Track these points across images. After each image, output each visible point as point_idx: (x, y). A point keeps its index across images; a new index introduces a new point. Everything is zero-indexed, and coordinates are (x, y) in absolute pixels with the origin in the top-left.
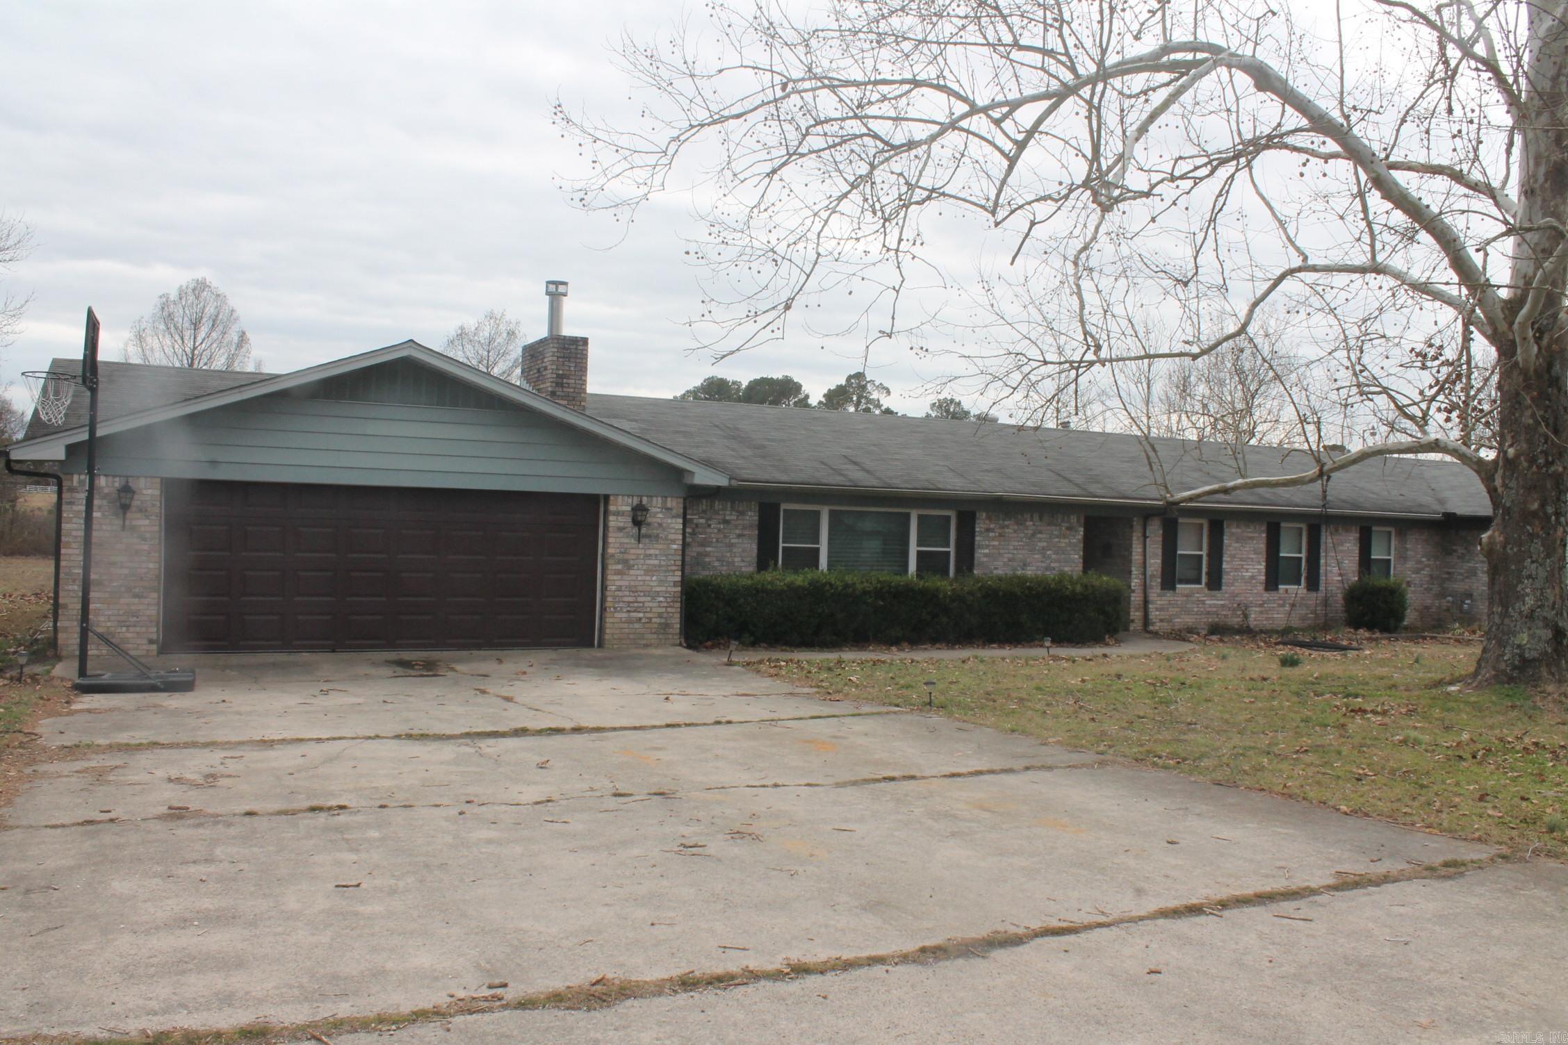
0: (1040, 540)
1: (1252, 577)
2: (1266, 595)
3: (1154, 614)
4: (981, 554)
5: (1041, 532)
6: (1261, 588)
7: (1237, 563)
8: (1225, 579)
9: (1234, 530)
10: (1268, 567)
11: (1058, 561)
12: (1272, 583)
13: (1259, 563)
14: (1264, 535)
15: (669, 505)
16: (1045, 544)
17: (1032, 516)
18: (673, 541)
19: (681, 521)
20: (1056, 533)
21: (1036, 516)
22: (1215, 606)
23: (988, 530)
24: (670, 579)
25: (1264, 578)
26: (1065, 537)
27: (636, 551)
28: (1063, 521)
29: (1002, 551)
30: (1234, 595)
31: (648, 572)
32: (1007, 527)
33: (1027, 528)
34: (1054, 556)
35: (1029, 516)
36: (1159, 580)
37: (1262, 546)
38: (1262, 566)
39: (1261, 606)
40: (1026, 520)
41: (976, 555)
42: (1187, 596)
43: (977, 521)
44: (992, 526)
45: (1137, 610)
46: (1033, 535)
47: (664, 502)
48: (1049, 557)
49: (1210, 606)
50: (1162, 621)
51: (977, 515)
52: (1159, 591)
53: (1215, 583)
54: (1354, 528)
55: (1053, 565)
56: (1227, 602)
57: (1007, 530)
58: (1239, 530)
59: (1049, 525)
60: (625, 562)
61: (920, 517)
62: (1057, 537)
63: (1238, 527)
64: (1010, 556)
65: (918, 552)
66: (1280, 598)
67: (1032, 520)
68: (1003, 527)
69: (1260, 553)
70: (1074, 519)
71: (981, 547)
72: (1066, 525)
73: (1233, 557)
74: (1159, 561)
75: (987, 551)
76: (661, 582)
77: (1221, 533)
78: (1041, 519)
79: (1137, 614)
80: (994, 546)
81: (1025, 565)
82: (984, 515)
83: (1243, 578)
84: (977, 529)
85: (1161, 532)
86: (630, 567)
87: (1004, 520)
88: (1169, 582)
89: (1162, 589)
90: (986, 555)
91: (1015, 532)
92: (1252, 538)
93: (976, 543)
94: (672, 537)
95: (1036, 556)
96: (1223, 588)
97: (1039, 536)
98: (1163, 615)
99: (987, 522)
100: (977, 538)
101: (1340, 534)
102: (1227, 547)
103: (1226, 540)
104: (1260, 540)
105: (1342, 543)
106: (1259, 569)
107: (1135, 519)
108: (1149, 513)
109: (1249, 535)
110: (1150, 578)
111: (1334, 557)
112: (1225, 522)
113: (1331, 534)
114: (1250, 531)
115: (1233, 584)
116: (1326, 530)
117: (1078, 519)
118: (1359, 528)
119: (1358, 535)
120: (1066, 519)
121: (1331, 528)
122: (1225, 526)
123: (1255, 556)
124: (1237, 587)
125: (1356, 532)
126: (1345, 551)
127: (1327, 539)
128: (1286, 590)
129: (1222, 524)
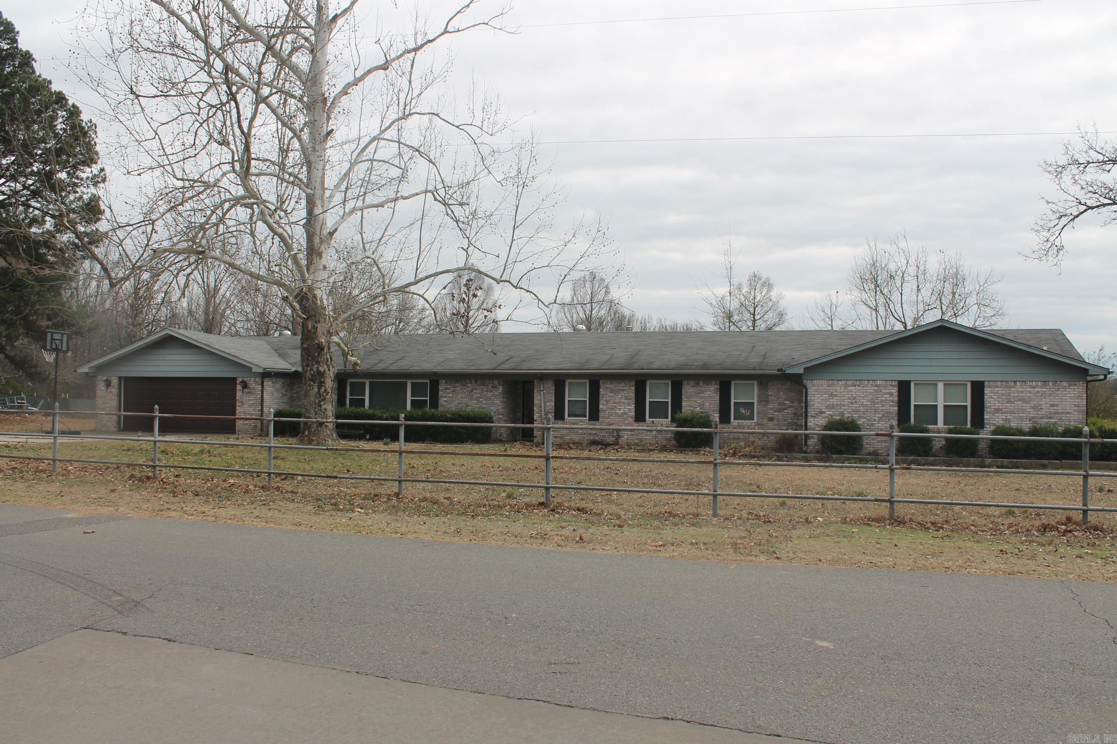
0: (476, 393)
1: (624, 414)
2: (636, 425)
4: (442, 401)
5: (476, 389)
6: (631, 420)
7: (610, 405)
8: (601, 414)
9: (608, 386)
10: (636, 408)
11: (486, 404)
12: (640, 417)
13: (629, 405)
14: (634, 388)
15: (257, 380)
16: (479, 395)
18: (258, 394)
19: (260, 386)
20: (485, 389)
21: (473, 381)
22: (595, 430)
23: (446, 389)
24: (257, 409)
25: (634, 414)
26: (491, 391)
27: (246, 398)
28: (489, 383)
29: (454, 399)
30: (609, 424)
31: (249, 406)
32: (457, 387)
33: (468, 387)
34: (484, 402)
35: (469, 381)
36: (553, 415)
37: (632, 395)
38: (633, 407)
39: (631, 431)
40: (467, 384)
41: (440, 401)
42: (573, 424)
43: (440, 385)
44: (448, 387)
45: (538, 431)
46: (472, 391)
47: (255, 379)
48: (481, 402)
49: (591, 430)
50: (556, 437)
51: (440, 381)
52: (553, 421)
53: (594, 415)
54: (714, 382)
55: (483, 406)
57: (457, 389)
58: (612, 386)
59: (481, 385)
60: (242, 402)
61: (413, 384)
62: (486, 391)
63: (611, 384)
64: (459, 401)
65: (411, 400)
66: (647, 427)
67: (471, 383)
68: (455, 387)
69: (631, 399)
70: (496, 382)
71: (442, 397)
72: (492, 385)
73: (608, 402)
74: (553, 404)
75: (446, 399)
76: (254, 410)
77: (598, 388)
78: (476, 383)
79: (538, 434)
80: (449, 396)
81: (467, 406)
82: (444, 382)
83: (616, 414)
84: (440, 389)
85: (554, 388)
86: (244, 404)
87: (455, 384)
88: (559, 415)
89: (555, 420)
90: (445, 401)
91: (461, 389)
92: (623, 390)
93: (440, 395)
94: (258, 392)
95: (474, 402)
96: (600, 419)
97: (475, 391)
98: (556, 434)
99: (446, 385)
100: (440, 393)
101: (701, 386)
102: (603, 395)
103: (602, 391)
104: (630, 391)
105: (702, 392)
106: (630, 408)
107: (536, 381)
108: (543, 377)
109: (621, 388)
110: (547, 413)
111: (695, 401)
112: (601, 381)
113: (693, 386)
114: (621, 386)
115: (609, 418)
116: (688, 384)
117: (499, 382)
118: (718, 382)
119: (718, 387)
120: (491, 382)
121: (692, 383)
122: (601, 383)
123: (626, 401)
124: (612, 419)
125: (716, 384)
126: (706, 397)
127: (688, 390)
128: (653, 422)
129: (598, 382)
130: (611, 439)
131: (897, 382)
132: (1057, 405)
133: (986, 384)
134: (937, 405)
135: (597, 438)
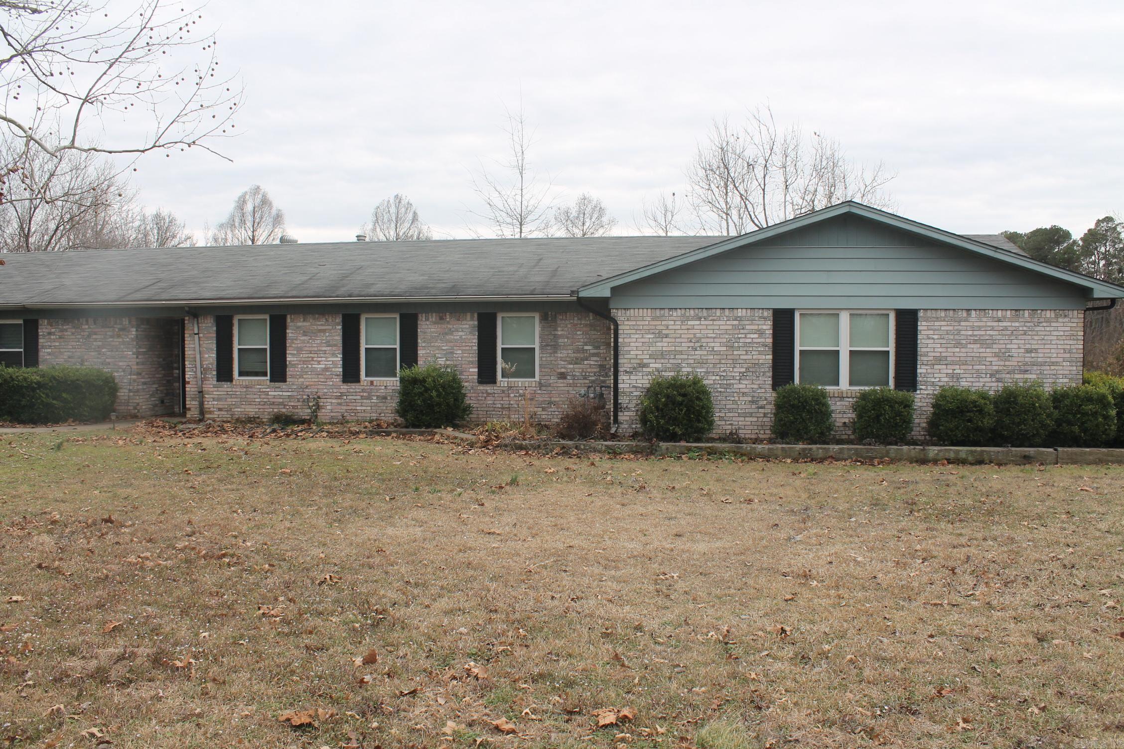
0: (96, 340)
1: (326, 369)
2: (344, 388)
3: (209, 404)
4: (44, 353)
5: (96, 334)
6: (338, 380)
7: (304, 356)
8: (290, 371)
9: (300, 324)
10: (344, 359)
11: (111, 358)
12: (350, 374)
13: (334, 355)
14: (340, 327)
16: (100, 343)
17: (87, 321)
20: (109, 333)
21: (91, 321)
22: (280, 397)
23: (50, 334)
25: (341, 370)
26: (119, 336)
28: (116, 323)
29: (62, 350)
30: (303, 387)
32: (66, 330)
33: (83, 330)
34: (108, 353)
35: (84, 320)
36: (215, 373)
37: (338, 338)
38: (339, 358)
39: (338, 397)
40: (82, 324)
41: (41, 354)
42: (246, 387)
43: (40, 327)
44: (53, 330)
45: (193, 399)
46: (89, 336)
48: (104, 354)
49: (274, 397)
50: (220, 410)
51: (40, 322)
52: (215, 383)
53: (279, 374)
54: (469, 315)
55: (108, 360)
56: (295, 394)
57: (66, 333)
58: (305, 324)
59: (103, 327)
62: (112, 337)
63: (304, 321)
64: (71, 354)
66: (363, 391)
67: (87, 323)
68: (62, 331)
69: (335, 345)
70: (125, 321)
71: (44, 347)
72: (119, 326)
73: (299, 350)
74: (214, 355)
75: (50, 350)
77: (284, 327)
78: (95, 323)
79: (194, 403)
80: (54, 346)
81: (83, 361)
82: (46, 321)
83: (313, 370)
84: (40, 334)
85: (215, 329)
87: (62, 325)
88: (224, 374)
89: (218, 381)
90: (49, 354)
91: (73, 334)
92: (324, 331)
93: (40, 344)
95: (93, 354)
96: (288, 380)
97: (94, 337)
98: (221, 404)
99: (49, 327)
100: (40, 341)
101: (448, 323)
102: (292, 340)
103: (290, 333)
104: (334, 332)
105: (451, 332)
106: (335, 361)
107: (187, 318)
108: (196, 312)
109: (320, 328)
110: (204, 371)
111: (439, 348)
112: (288, 317)
113: (435, 323)
114: (320, 324)
115: (301, 376)
116: (427, 319)
117: (130, 322)
118: (476, 315)
119: (476, 323)
120: (118, 321)
121: (434, 317)
122: (289, 320)
123: (329, 348)
124: (308, 379)
125: (472, 319)
126: (456, 341)
127: (427, 328)
128: (372, 382)
129: (284, 318)
130: (305, 413)
131: (771, 312)
132: (1035, 349)
133: (921, 314)
134: (838, 352)
135: (284, 410)
